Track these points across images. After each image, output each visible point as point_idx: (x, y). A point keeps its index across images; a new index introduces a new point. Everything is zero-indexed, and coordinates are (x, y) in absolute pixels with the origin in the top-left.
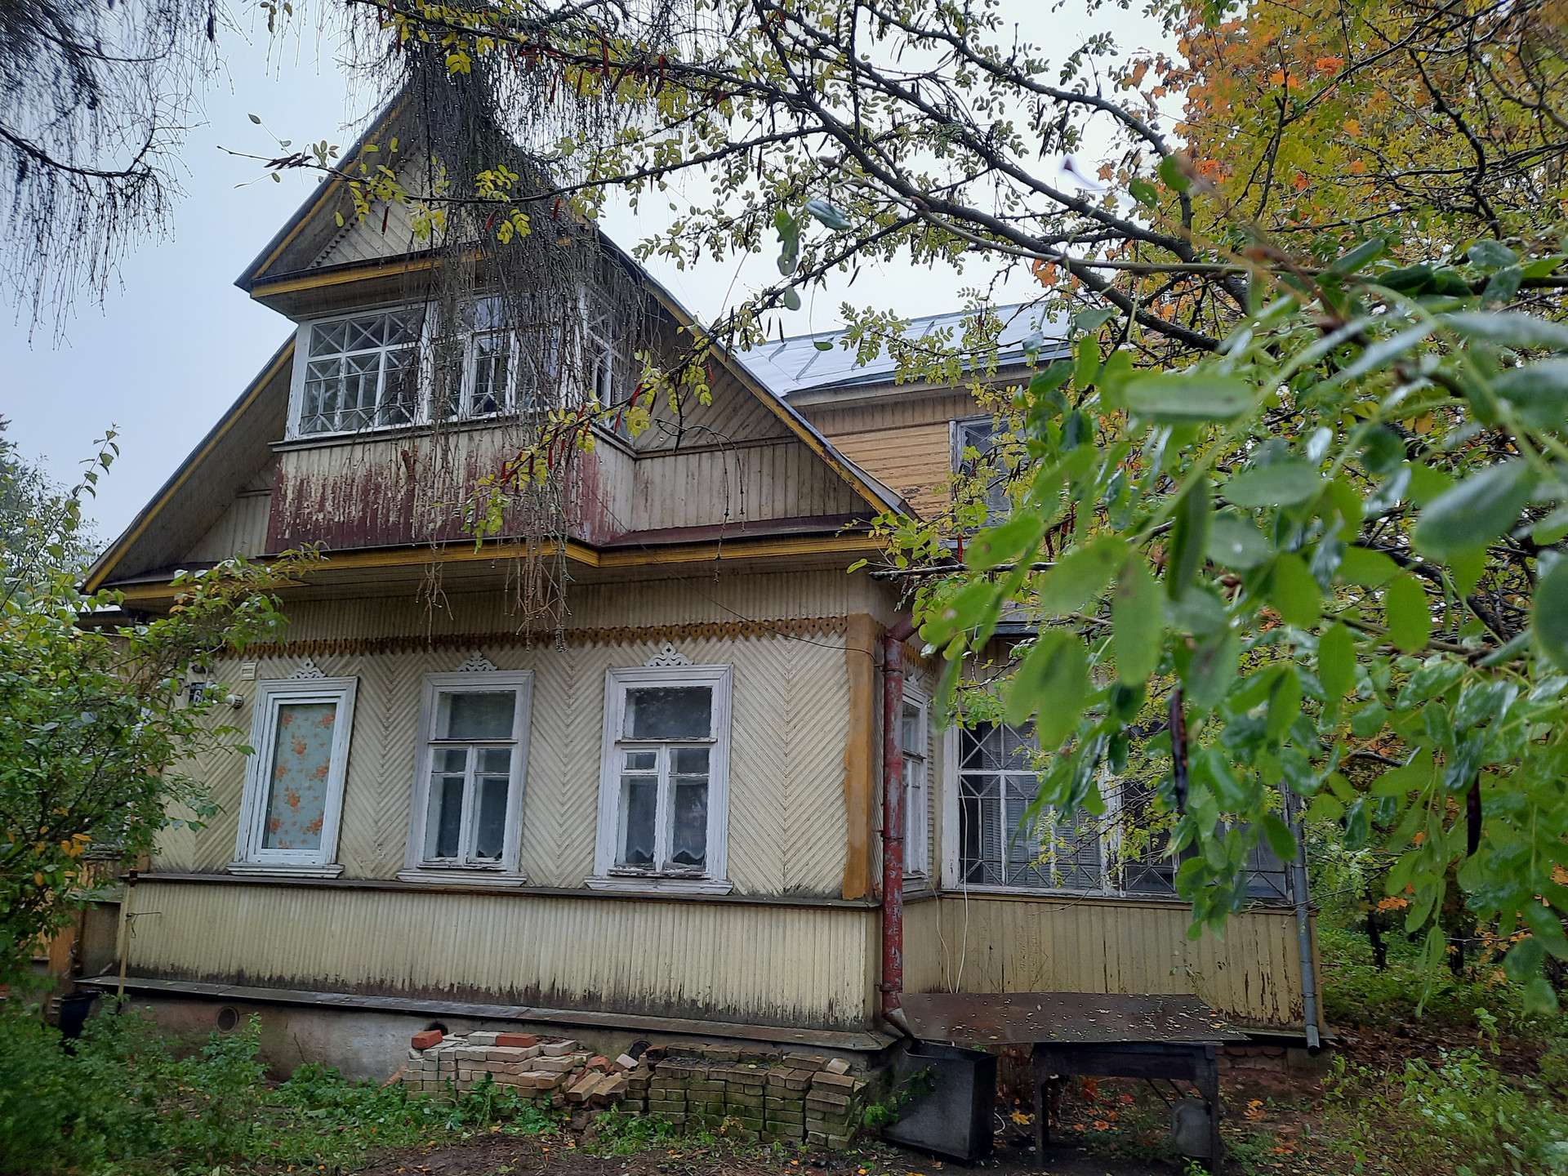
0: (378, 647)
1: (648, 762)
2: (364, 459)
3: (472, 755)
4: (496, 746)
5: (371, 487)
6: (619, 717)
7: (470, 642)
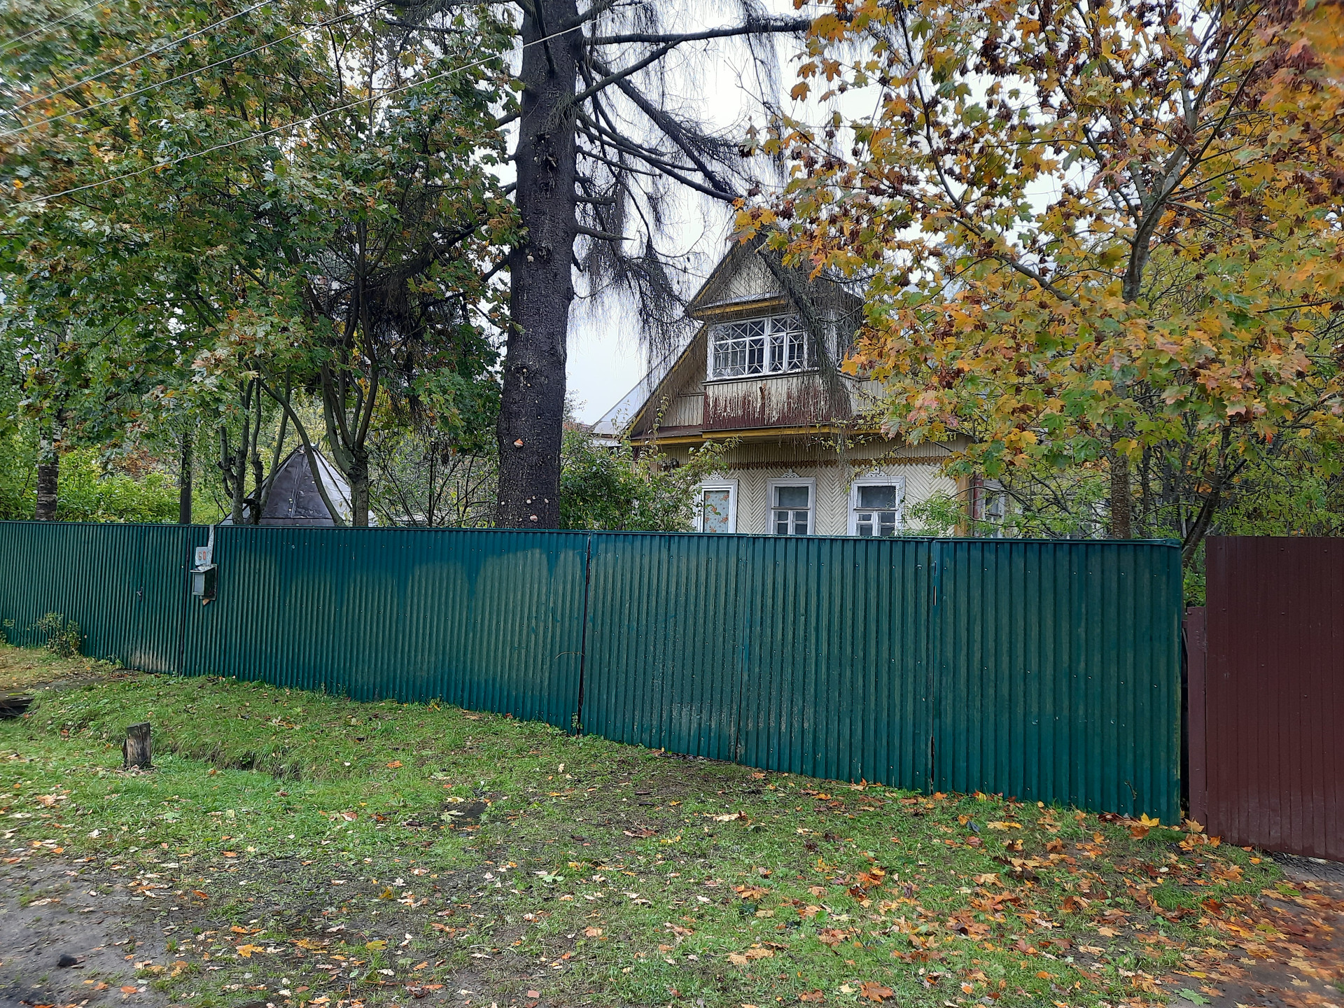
0: (746, 466)
1: (868, 518)
2: (741, 389)
3: (790, 513)
4: (801, 509)
5: (746, 401)
6: (855, 498)
7: (786, 465)
